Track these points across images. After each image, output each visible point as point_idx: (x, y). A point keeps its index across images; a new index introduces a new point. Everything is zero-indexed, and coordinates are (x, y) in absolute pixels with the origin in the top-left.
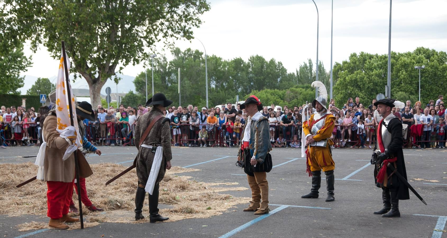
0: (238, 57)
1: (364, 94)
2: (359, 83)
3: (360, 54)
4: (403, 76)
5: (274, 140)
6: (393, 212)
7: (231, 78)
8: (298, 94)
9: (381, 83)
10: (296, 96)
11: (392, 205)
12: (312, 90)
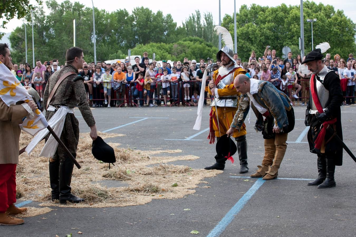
0: (122, 9)
1: (256, 47)
2: (251, 36)
3: (251, 5)
4: (295, 29)
5: (189, 98)
6: (329, 181)
7: (114, 32)
8: (186, 48)
9: (272, 36)
10: (184, 50)
11: (328, 174)
12: (201, 44)
